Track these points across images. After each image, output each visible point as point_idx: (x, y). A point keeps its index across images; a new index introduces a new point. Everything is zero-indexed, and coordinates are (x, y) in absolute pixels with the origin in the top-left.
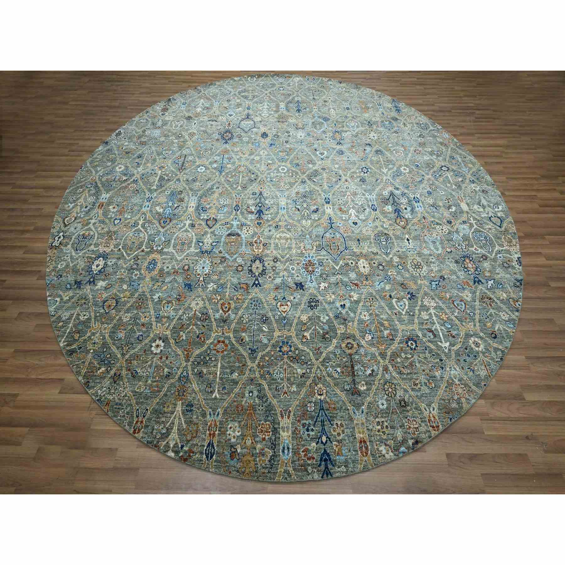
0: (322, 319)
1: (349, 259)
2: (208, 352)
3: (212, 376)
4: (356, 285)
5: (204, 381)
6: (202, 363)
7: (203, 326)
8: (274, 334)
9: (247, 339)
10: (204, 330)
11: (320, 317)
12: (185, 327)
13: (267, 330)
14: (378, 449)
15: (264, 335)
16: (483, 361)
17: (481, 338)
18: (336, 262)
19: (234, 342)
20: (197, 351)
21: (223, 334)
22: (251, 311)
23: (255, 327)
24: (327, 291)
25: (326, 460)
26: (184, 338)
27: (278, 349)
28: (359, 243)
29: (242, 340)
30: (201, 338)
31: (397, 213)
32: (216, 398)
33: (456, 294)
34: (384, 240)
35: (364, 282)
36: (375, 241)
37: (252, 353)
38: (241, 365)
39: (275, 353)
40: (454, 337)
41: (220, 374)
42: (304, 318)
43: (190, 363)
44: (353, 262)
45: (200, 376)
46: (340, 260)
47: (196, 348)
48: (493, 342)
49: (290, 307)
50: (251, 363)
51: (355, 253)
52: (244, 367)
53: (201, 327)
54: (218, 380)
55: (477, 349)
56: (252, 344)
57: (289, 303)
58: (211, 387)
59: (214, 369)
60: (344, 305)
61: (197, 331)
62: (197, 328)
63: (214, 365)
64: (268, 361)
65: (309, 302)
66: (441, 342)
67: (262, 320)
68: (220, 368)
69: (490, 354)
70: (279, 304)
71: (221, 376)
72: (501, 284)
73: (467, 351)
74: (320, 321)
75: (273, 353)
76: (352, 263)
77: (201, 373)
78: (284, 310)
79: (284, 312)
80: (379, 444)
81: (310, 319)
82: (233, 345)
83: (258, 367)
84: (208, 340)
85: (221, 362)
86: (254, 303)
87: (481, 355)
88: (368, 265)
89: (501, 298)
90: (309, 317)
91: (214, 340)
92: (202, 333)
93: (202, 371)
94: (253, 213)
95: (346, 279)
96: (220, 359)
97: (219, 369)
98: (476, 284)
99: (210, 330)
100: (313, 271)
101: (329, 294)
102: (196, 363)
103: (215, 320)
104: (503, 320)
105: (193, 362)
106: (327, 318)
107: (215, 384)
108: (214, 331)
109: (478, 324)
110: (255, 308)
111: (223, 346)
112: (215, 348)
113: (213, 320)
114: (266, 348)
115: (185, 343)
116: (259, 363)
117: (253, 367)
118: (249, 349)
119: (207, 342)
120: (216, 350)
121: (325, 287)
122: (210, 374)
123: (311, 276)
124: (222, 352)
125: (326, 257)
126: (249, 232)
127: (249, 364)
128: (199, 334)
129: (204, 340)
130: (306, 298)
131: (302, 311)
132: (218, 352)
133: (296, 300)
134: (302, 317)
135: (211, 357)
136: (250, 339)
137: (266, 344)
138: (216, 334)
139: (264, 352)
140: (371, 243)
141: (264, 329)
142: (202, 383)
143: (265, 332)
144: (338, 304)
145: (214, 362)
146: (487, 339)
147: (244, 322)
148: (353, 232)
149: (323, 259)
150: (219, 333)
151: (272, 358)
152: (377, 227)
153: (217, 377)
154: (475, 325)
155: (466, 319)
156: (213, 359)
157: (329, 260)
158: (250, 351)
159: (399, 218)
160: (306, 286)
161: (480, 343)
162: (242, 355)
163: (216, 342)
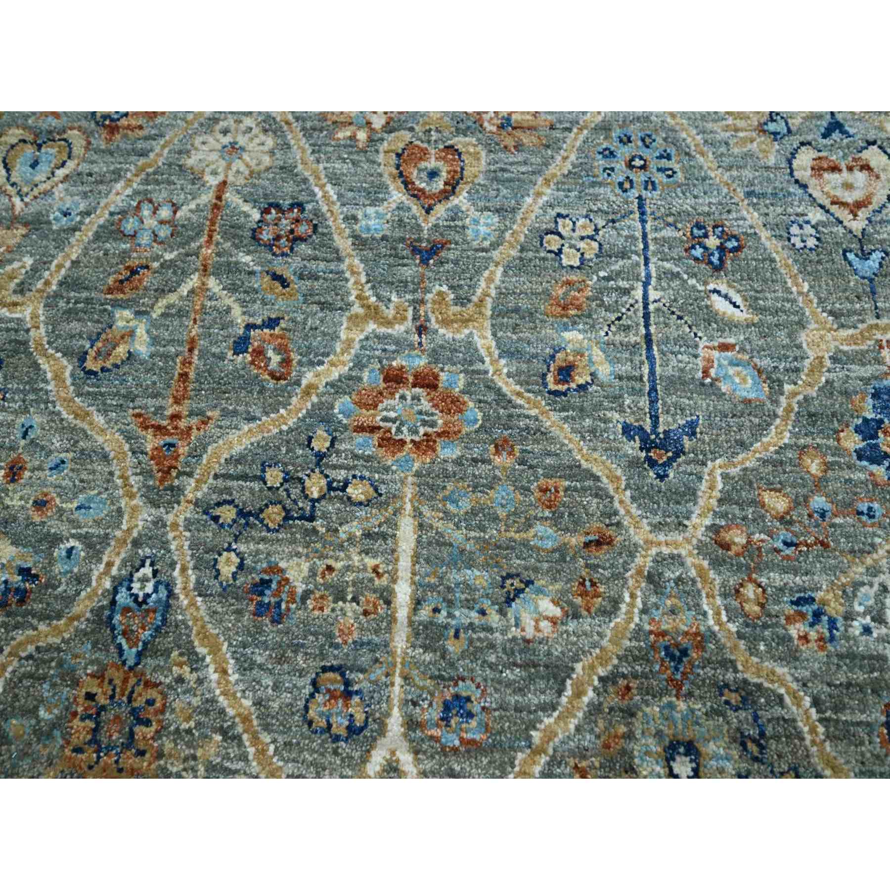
2: (321, 443)
3: (350, 608)
5: (297, 648)
6: (274, 514)
7: (277, 278)
8: (803, 337)
9: (604, 371)
10: (281, 304)
12: (148, 279)
13: (741, 315)
15: (724, 347)
19: (509, 387)
20: (233, 436)
21: (421, 330)
22: (609, 194)
23: (653, 295)
26: (142, 347)
27: (852, 442)
29: (566, 372)
30: (259, 353)
37: (652, 463)
38: (575, 540)
39: (828, 467)
41: (417, 603)
43: (182, 513)
45: (261, 609)
47: (225, 413)
50: (657, 527)
52: (602, 555)
53: (261, 282)
54: (400, 641)
56: (644, 402)
58: (348, 695)
59: (370, 562)
61: (237, 311)
62: (232, 289)
63: (368, 535)
64: (784, 520)
67: (698, 252)
68: (416, 558)
70: (804, 160)
71: (425, 613)
75: (814, 467)
77: (266, 583)
78: (850, 198)
79: (855, 208)
82: (502, 399)
83: (716, 563)
84: (312, 364)
85: (417, 514)
86: (624, 152)
91: (359, 364)
92: (272, 323)
93: (274, 569)
96: (409, 492)
97: (405, 563)
99: (323, 305)
102: (228, 514)
103: (359, 242)
105: (206, 508)
107: (378, 673)
108: (357, 309)
110: (639, 177)
111: (426, 405)
112: (365, 417)
113: (343, 243)
114: (761, 429)
115: (148, 379)
116: (714, 529)
117: (676, 559)
118: (627, 430)
119: (308, 377)
120: (373, 429)
122: (340, 596)
124: (426, 445)
127: (638, 539)
128: (249, 327)
129: (286, 362)
132: (391, 443)
135: (341, 474)
136: (625, 369)
137: (747, 402)
138: (371, 326)
139: (748, 460)
141: (720, 305)
142: (281, 659)
143: (731, 325)
145: (361, 513)
147: (570, 259)
150: (389, 323)
151: (819, 501)
153: (392, 620)
156: (356, 492)
158: (632, 448)
162: (574, 471)
163: (370, 377)
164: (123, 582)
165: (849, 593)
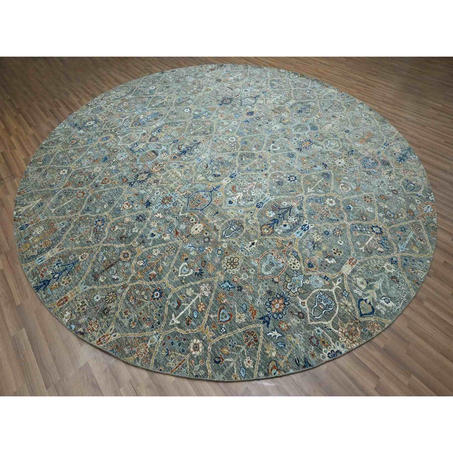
0: (134, 229)
1: (194, 217)
2: (74, 192)
3: (62, 202)
4: (177, 233)
6: (66, 194)
7: (87, 180)
8: (105, 212)
9: (93, 203)
10: (85, 182)
11: (134, 227)
12: (81, 174)
14: (66, 311)
15: (101, 208)
16: (184, 360)
17: (206, 349)
18: (184, 211)
19: (87, 198)
20: (71, 187)
21: (89, 191)
22: (112, 192)
23: (103, 201)
24: (157, 220)
25: (45, 284)
26: (75, 178)
27: (97, 220)
28: (215, 215)
29: (91, 201)
30: (79, 184)
31: (272, 222)
32: (51, 211)
33: (232, 307)
34: (235, 228)
35: (184, 236)
36: (228, 223)
37: (86, 210)
38: (76, 210)
40: (188, 324)
41: (65, 205)
42: (127, 220)
43: (63, 189)
44: (194, 221)
45: (59, 198)
46: (189, 212)
47: (73, 186)
48: (210, 363)
49: (129, 208)
51: (203, 217)
52: (76, 212)
53: (86, 179)
54: (61, 206)
55: (192, 349)
56: (91, 207)
57: (131, 206)
58: (56, 206)
59: (66, 201)
60: (155, 235)
61: (82, 180)
62: (84, 178)
63: (68, 199)
64: (86, 220)
65: (140, 216)
66: (176, 316)
67: (110, 201)
68: (68, 203)
69: (195, 364)
70: (126, 202)
72: (285, 345)
73: (183, 341)
74: (132, 229)
75: (93, 219)
76: (192, 220)
78: (125, 207)
79: (123, 208)
80: (70, 310)
81: (129, 223)
82: (85, 199)
83: (79, 218)
84: (81, 187)
85: (72, 201)
86: (118, 191)
87: (188, 356)
88: (200, 231)
89: (267, 352)
90: (130, 222)
92: (83, 183)
93: (62, 196)
94: (180, 150)
95: (176, 224)
96: (73, 199)
98: (262, 321)
99: (86, 184)
100: (165, 204)
101: (156, 222)
102: (65, 191)
103: (94, 182)
104: (243, 363)
105: (65, 190)
106: (137, 231)
108: (88, 186)
109: (217, 340)
110: (115, 193)
111: (82, 195)
112: (78, 193)
113: (94, 181)
114: (94, 214)
115: (73, 180)
116: (82, 216)
117: (78, 216)
118: (88, 207)
119: (79, 188)
121: (159, 217)
123: (160, 205)
124: (78, 197)
125: (183, 204)
126: (164, 158)
127: (79, 213)
128: (81, 182)
130: (142, 212)
131: (131, 216)
132: (77, 196)
133: (136, 208)
134: (127, 218)
137: (96, 212)
138: (87, 188)
139: (90, 215)
140: (223, 221)
141: (105, 206)
142: (56, 201)
143: (103, 207)
144: (152, 231)
145: (70, 198)
146: (209, 355)
147: (102, 195)
148: (221, 206)
149: (180, 203)
151: (89, 221)
152: (243, 217)
153: (63, 204)
154: (214, 338)
155: (214, 327)
156: (71, 196)
157: (182, 207)
158: (86, 208)
159: (269, 226)
160: (151, 207)
161: (201, 350)
162: (82, 206)
163: (82, 191)
164: (56, 190)
165: (82, 226)
